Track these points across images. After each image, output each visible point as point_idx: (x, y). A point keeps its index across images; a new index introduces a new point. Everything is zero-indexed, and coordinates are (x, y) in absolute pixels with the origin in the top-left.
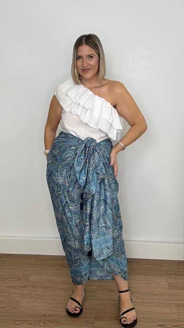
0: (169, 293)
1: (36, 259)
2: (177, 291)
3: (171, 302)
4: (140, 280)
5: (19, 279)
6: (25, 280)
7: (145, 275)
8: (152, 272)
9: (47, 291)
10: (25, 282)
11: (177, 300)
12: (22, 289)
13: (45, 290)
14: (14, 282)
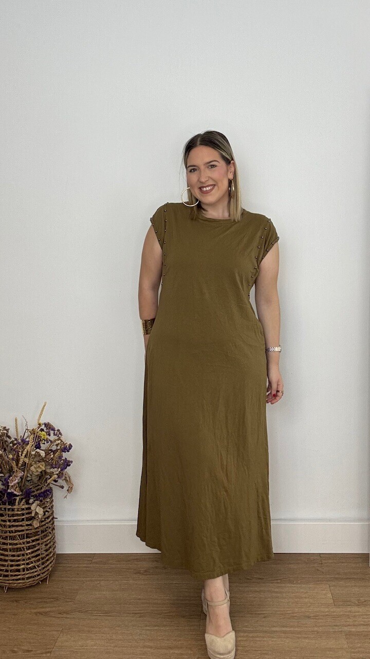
0: (335, 614)
1: (88, 561)
2: (350, 609)
3: (337, 629)
4: (281, 592)
5: (57, 599)
6: (68, 600)
7: (291, 582)
8: (303, 576)
9: (110, 618)
10: (68, 603)
11: (349, 625)
12: (62, 616)
13: (106, 618)
14: (48, 605)
